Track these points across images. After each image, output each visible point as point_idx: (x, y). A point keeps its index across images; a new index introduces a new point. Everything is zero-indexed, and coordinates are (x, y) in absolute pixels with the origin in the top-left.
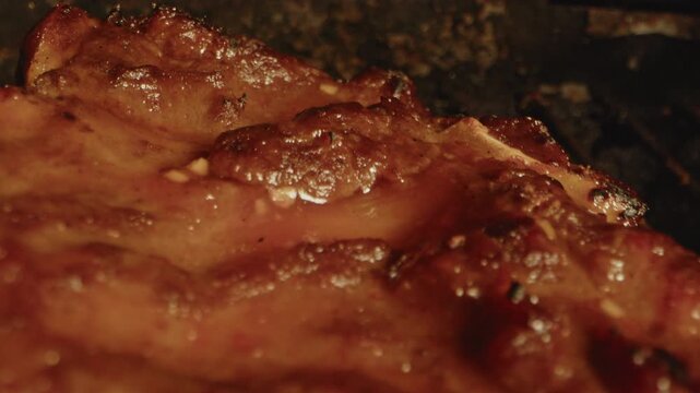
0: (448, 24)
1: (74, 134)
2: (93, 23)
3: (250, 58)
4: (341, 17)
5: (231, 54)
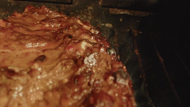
0: (82, 11)
1: (25, 18)
2: (33, 7)
3: (54, 13)
4: (61, 9)
5: (51, 12)
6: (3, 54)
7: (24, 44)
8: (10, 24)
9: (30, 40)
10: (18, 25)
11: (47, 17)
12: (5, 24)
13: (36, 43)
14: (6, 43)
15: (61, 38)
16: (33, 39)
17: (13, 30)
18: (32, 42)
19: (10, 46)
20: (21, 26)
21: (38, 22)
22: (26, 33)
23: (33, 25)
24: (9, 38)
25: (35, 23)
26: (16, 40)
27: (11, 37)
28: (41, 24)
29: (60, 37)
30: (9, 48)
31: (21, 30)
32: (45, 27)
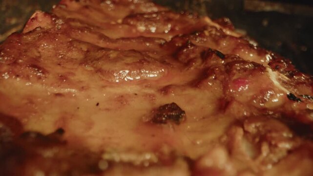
1: (88, 12)
6: (58, 99)
7: (110, 73)
8: (60, 22)
9: (123, 62)
10: (78, 24)
11: (132, 11)
12: (49, 21)
13: (140, 70)
14: (59, 70)
15: (195, 58)
16: (129, 60)
17: (70, 37)
18: (129, 67)
19: (72, 78)
20: (86, 27)
21: (120, 21)
22: (102, 44)
23: (109, 27)
24: (64, 56)
25: (113, 23)
26: (84, 62)
27: (69, 54)
28: (128, 24)
29: (192, 56)
30: (71, 84)
31: (90, 38)
32: (137, 31)
